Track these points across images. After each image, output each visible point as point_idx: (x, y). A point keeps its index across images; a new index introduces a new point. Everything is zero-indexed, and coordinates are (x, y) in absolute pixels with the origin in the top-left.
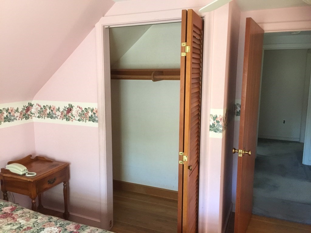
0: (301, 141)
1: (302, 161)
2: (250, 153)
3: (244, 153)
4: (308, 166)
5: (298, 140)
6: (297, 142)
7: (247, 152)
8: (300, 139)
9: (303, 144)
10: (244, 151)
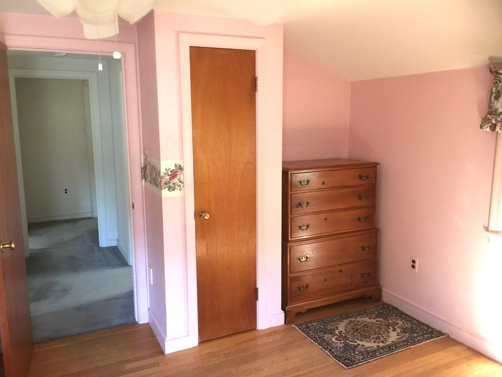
0: (94, 216)
1: (99, 244)
2: (13, 246)
3: (3, 248)
4: (108, 248)
5: (89, 215)
6: (89, 218)
7: (8, 246)
8: (92, 212)
9: (97, 218)
10: (3, 245)
